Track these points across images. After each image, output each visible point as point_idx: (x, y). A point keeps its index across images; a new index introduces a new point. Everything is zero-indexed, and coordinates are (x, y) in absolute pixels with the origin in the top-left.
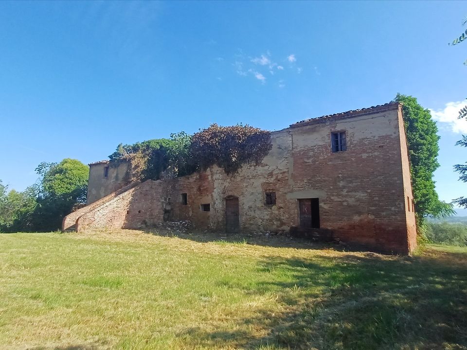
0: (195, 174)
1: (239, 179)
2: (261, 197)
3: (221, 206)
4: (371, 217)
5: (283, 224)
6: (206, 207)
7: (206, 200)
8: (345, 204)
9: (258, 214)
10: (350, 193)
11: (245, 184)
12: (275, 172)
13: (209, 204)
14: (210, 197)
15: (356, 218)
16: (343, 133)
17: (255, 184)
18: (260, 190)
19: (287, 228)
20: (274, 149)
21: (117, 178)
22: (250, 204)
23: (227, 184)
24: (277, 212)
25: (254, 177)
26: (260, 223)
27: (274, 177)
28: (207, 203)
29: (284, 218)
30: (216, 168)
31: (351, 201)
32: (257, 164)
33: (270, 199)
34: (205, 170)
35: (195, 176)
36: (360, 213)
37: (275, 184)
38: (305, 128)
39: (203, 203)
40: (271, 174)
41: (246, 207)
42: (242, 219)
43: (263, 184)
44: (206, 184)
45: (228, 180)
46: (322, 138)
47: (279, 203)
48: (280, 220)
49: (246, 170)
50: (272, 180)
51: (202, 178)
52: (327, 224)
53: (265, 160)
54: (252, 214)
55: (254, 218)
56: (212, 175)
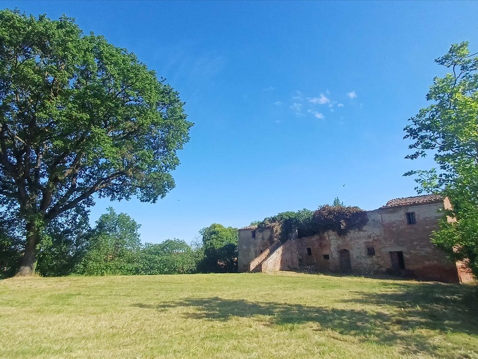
0: (316, 235)
1: (348, 239)
2: (364, 250)
3: (337, 256)
4: (435, 262)
5: (381, 267)
6: (326, 257)
7: (326, 252)
8: (419, 254)
9: (363, 261)
10: (422, 249)
11: (353, 243)
12: (372, 236)
13: (328, 255)
14: (328, 250)
15: (427, 263)
16: (413, 214)
17: (360, 242)
18: (363, 246)
19: (384, 269)
20: (370, 221)
21: (263, 238)
22: (358, 254)
23: (340, 243)
24: (376, 260)
25: (358, 238)
26: (365, 267)
27: (372, 239)
28: (326, 254)
29: (382, 263)
30: (331, 232)
31: (423, 253)
32: (360, 230)
33: (371, 252)
34: (323, 233)
35: (316, 237)
36: (428, 261)
37: (373, 243)
38: (389, 210)
39: (324, 254)
40: (369, 237)
41: (355, 257)
42: (353, 264)
43: (365, 243)
44: (325, 242)
45: (341, 240)
46: (400, 216)
47: (377, 254)
48: (379, 264)
49: (352, 234)
50: (370, 240)
51: (322, 238)
52: (409, 267)
53: (365, 228)
54: (360, 261)
55: (361, 263)
56: (329, 236)
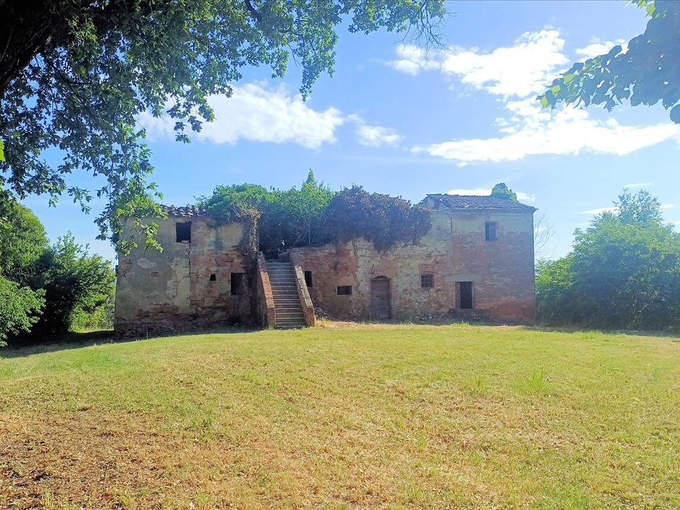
0: (327, 245)
1: (392, 258)
2: (418, 279)
3: (367, 289)
4: (514, 298)
5: (441, 306)
6: (346, 290)
7: (345, 281)
8: (495, 287)
9: (413, 297)
10: (499, 278)
11: (399, 265)
12: (433, 255)
13: (351, 287)
14: (352, 277)
15: (503, 299)
16: (494, 224)
17: (412, 265)
18: (417, 271)
19: (445, 310)
20: (433, 230)
21: (218, 244)
22: (406, 286)
23: (376, 263)
24: (435, 295)
25: (410, 257)
26: (416, 307)
27: (433, 259)
28: (348, 285)
29: (443, 300)
30: (361, 242)
31: (500, 285)
32: (415, 243)
33: (427, 281)
34: (346, 242)
35: (329, 249)
36: (506, 295)
37: (433, 266)
38: (463, 213)
39: (341, 285)
40: (429, 256)
41: (400, 290)
42: (395, 303)
43: (420, 266)
44: (346, 260)
45: (379, 259)
46: (475, 227)
47: (437, 285)
48: (438, 302)
49: (400, 249)
50: (430, 262)
51: (340, 253)
52: (480, 305)
53: (424, 240)
54: (408, 297)
55: (410, 301)
56: (356, 251)
